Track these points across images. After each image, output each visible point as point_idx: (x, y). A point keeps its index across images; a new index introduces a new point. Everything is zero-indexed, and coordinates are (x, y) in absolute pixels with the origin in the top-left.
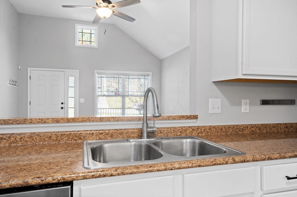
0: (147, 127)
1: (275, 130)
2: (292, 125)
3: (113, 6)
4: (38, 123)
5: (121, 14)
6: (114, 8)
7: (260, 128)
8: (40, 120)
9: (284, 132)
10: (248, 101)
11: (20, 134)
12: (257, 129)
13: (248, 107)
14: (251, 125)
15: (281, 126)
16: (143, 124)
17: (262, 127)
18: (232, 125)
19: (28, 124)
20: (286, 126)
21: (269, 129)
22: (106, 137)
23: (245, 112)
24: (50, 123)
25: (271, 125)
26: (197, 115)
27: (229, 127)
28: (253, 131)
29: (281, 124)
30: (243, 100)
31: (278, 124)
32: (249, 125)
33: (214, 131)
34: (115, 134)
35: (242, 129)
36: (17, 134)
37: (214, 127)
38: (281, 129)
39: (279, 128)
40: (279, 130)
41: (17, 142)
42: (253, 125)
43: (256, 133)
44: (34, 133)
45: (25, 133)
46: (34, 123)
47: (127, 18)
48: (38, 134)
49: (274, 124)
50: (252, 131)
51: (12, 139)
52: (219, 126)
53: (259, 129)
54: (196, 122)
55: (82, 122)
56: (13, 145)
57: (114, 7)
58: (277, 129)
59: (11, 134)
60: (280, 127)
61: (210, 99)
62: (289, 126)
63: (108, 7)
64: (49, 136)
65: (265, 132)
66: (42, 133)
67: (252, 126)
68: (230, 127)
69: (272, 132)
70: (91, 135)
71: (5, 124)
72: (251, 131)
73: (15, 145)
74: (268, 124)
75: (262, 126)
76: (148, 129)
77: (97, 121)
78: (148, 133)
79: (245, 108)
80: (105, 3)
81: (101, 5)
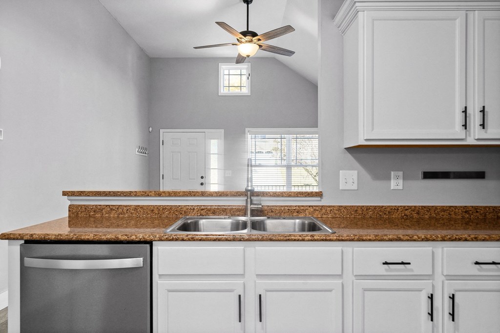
0: (251, 204)
1: (445, 215)
2: (477, 209)
3: (259, 40)
4: (142, 196)
5: (273, 48)
6: (260, 42)
7: (419, 211)
8: (144, 193)
9: (462, 219)
10: (401, 173)
11: (126, 206)
12: (413, 213)
13: (401, 182)
14: (405, 206)
15: (457, 210)
16: (247, 201)
17: (422, 211)
18: (373, 206)
19: (133, 197)
20: (466, 210)
21: (435, 214)
22: (207, 214)
23: (397, 189)
24: (153, 197)
25: (438, 208)
26: (321, 192)
27: (368, 208)
28: (407, 216)
29: (456, 207)
30: (392, 173)
31: (450, 207)
32: (401, 206)
33: (345, 214)
34: (218, 210)
35: (389, 212)
36: (124, 206)
37: (345, 207)
38: (455, 214)
39: (453, 213)
40: (453, 216)
41: (124, 214)
42: (408, 206)
43: (412, 218)
44: (138, 206)
45: (131, 206)
46: (139, 196)
47: (281, 52)
48: (142, 207)
49: (443, 206)
50: (405, 215)
51: (120, 210)
52: (353, 206)
53: (418, 213)
54: (320, 200)
55: (183, 196)
56: (121, 216)
57: (261, 40)
58: (449, 214)
59: (119, 206)
60: (455, 210)
61: (341, 171)
62: (471, 210)
63: (251, 41)
64: (152, 209)
65: (427, 217)
66: (145, 206)
67: (406, 208)
68: (370, 208)
69: (440, 218)
70: (192, 211)
71: (114, 196)
72: (403, 215)
73: (122, 216)
74: (433, 206)
75: (422, 209)
76: (252, 206)
77: (198, 196)
78: (252, 211)
79: (396, 183)
80: (247, 37)
81: (243, 40)
